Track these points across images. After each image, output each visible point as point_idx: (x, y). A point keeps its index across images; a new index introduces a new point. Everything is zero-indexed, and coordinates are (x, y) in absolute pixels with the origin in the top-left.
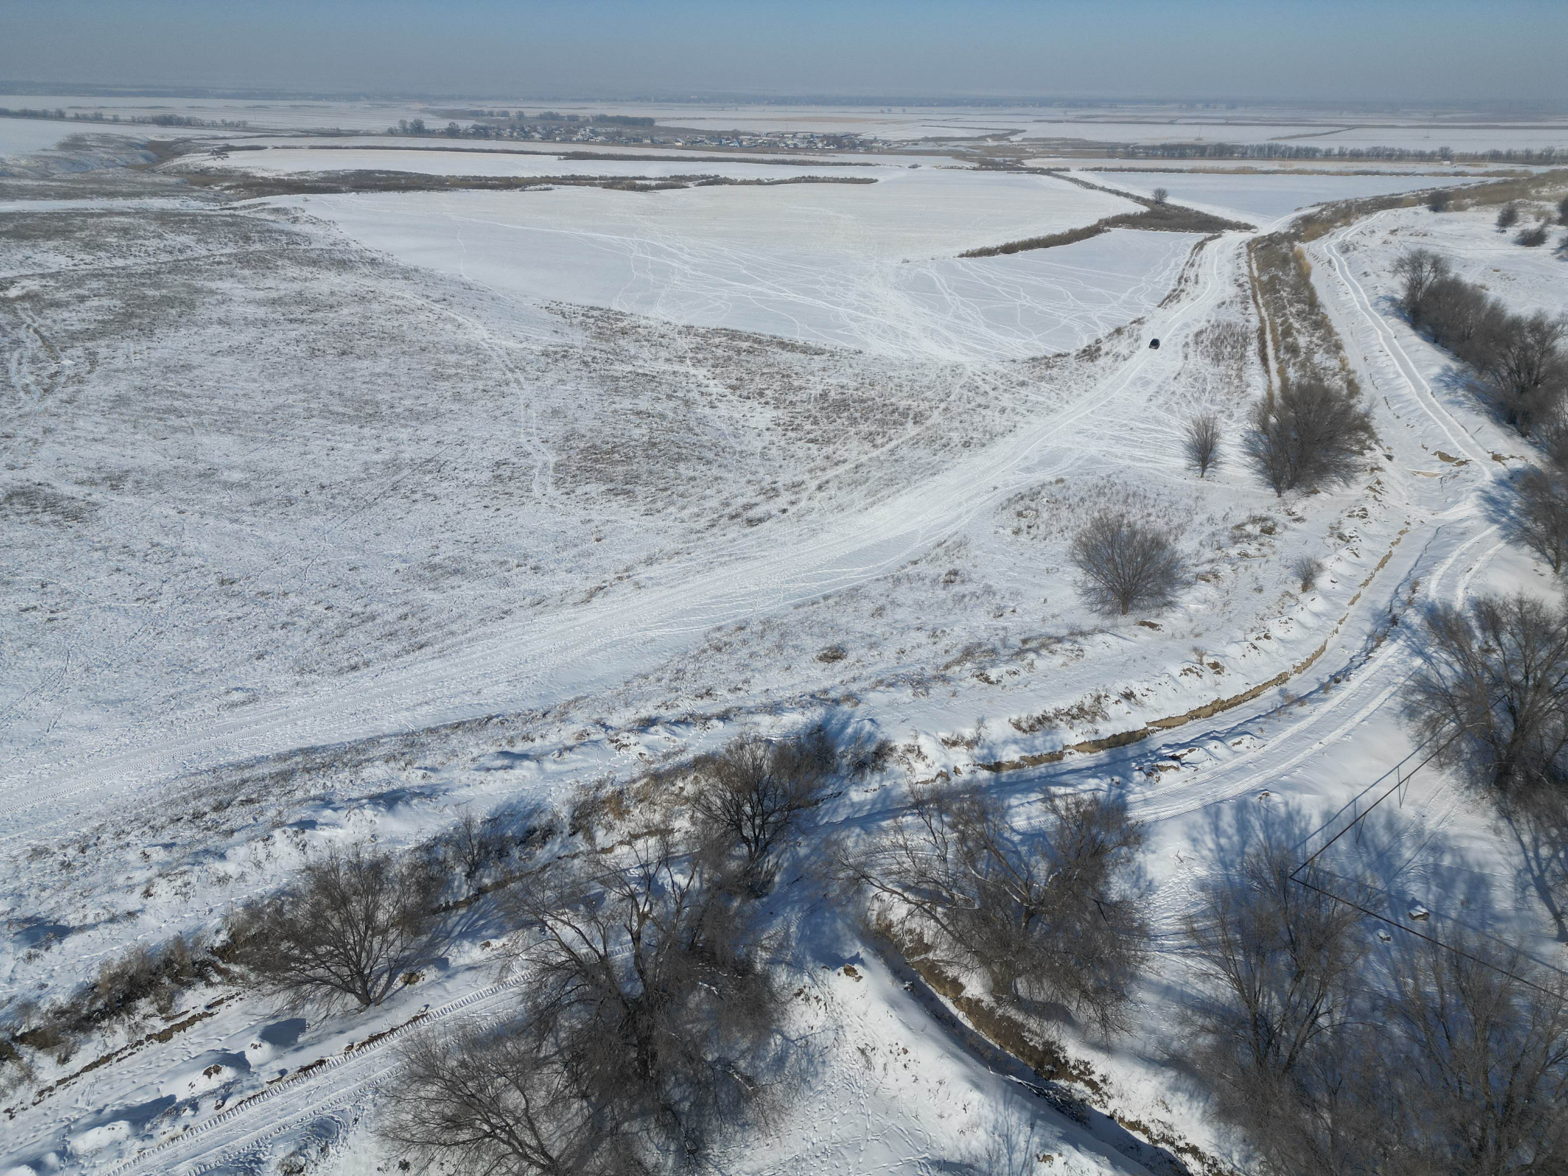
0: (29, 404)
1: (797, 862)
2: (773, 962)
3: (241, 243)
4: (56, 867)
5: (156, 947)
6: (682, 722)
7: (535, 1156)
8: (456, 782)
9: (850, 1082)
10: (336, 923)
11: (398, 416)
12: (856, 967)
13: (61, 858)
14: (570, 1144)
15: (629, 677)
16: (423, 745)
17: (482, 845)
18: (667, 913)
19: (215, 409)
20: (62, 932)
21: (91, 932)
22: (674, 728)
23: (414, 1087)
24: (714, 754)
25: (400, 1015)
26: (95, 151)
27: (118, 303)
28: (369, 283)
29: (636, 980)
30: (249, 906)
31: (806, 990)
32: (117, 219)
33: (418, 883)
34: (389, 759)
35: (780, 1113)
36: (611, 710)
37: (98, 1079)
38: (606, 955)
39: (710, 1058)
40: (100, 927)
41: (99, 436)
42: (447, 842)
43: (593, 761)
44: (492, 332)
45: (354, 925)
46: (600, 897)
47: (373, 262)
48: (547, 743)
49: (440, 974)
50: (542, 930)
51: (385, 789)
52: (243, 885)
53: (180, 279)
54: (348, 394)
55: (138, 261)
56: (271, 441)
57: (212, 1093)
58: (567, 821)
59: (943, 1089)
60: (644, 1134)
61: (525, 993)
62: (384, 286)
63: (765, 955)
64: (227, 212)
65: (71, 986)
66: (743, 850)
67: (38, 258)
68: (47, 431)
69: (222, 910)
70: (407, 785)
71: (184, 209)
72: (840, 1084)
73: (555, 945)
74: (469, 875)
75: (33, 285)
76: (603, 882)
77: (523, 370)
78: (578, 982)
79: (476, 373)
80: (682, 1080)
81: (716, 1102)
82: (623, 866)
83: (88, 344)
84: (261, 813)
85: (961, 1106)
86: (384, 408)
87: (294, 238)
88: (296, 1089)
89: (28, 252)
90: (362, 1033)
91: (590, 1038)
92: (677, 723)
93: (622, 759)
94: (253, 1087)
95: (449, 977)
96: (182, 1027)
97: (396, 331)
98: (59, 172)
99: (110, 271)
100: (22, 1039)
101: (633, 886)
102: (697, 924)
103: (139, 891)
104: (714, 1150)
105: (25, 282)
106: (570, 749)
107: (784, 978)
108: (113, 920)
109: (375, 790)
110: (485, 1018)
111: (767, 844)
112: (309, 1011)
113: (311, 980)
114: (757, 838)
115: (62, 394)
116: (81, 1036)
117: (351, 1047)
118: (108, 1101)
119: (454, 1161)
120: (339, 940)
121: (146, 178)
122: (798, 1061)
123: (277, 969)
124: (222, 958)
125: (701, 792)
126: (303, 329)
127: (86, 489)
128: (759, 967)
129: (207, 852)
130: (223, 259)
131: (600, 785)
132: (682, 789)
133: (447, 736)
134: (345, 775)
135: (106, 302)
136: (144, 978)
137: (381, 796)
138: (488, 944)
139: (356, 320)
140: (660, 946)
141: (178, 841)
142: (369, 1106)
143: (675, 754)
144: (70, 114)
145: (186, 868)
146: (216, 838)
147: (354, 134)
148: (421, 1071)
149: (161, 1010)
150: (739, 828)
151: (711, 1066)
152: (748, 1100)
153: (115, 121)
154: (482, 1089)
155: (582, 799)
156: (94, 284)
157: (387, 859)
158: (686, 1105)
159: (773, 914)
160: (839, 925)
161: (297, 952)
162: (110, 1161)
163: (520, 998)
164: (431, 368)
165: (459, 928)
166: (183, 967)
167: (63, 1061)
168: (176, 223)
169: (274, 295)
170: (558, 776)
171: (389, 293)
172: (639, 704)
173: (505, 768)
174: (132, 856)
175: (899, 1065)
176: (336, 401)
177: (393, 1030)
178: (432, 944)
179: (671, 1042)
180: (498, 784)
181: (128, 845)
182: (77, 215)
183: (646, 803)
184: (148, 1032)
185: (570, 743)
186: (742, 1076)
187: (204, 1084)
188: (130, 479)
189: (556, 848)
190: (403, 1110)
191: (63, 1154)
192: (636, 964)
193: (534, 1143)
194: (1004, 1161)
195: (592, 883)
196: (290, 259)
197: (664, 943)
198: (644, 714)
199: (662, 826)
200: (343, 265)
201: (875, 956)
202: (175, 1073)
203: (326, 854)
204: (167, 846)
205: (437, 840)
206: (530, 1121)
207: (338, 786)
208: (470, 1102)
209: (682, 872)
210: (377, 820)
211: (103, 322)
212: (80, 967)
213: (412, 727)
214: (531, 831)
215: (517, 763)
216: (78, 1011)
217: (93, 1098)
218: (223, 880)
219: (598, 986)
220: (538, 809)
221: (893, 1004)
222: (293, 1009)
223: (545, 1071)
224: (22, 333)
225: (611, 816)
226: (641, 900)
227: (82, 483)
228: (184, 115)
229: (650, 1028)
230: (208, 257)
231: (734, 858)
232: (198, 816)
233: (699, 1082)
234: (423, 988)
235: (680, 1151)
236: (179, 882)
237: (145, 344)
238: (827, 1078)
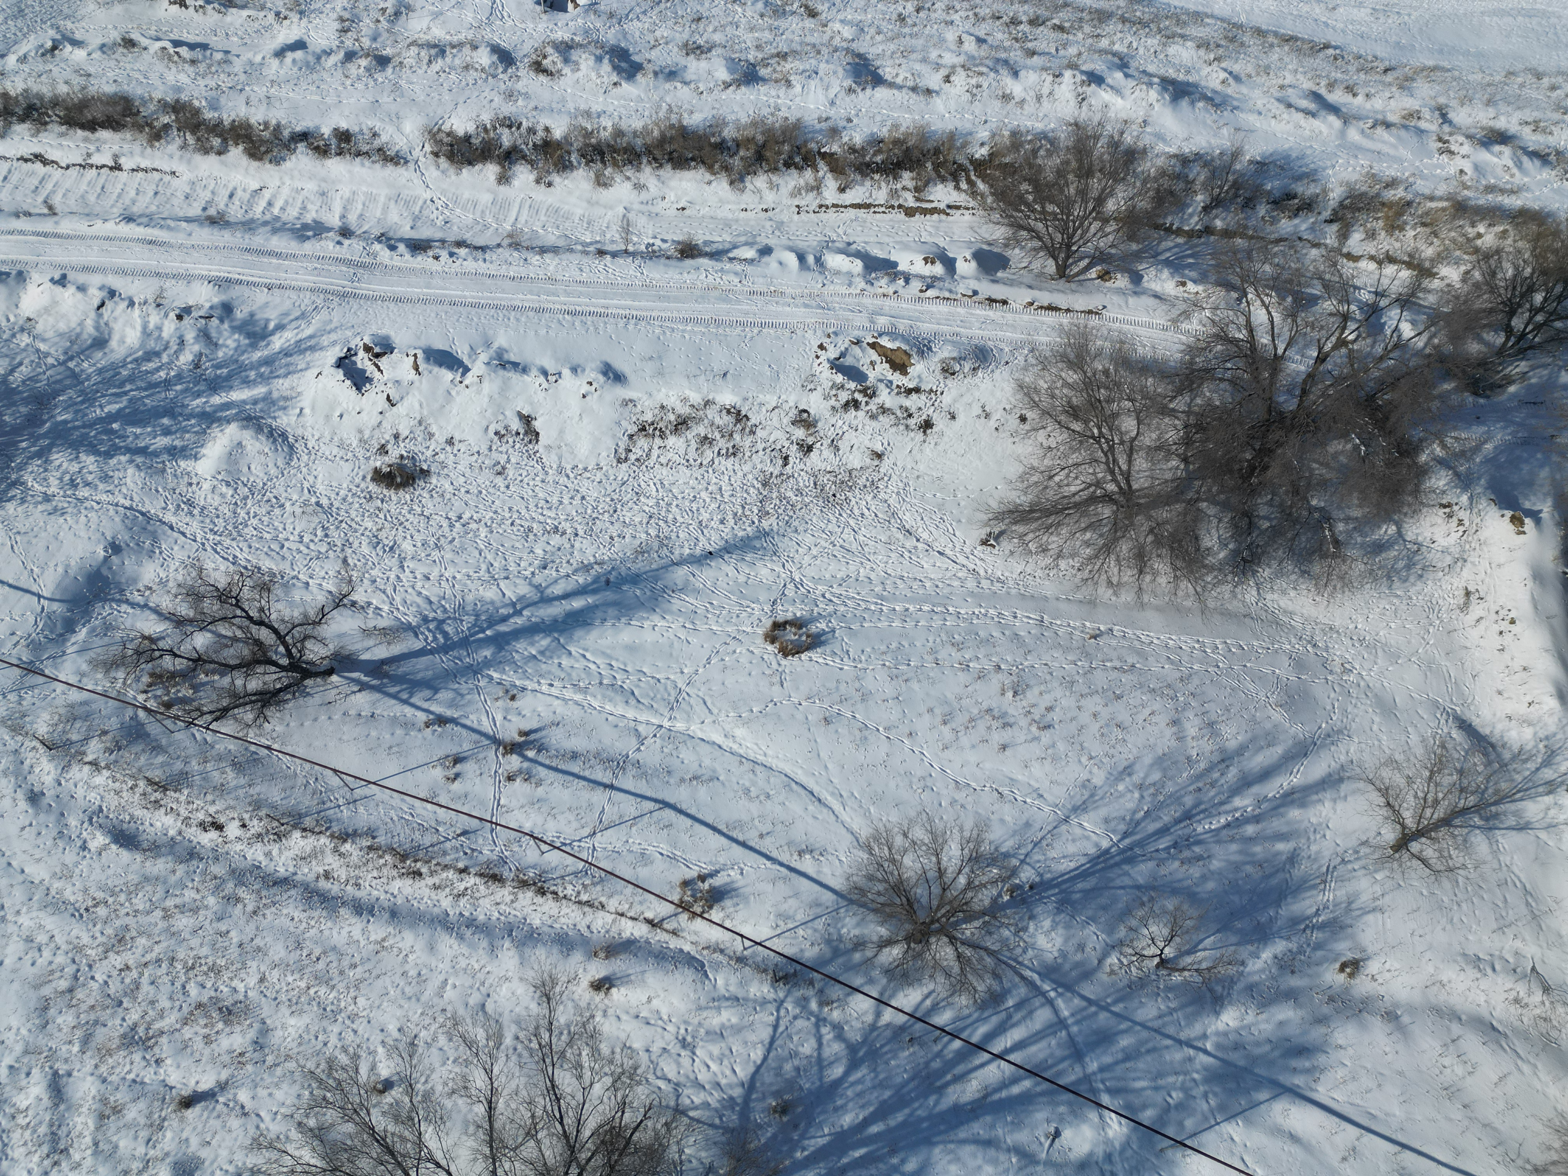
1: (1550, 385)
2: (1441, 462)
4: (894, 17)
5: (935, 132)
6: (1541, 157)
7: (1120, 478)
8: (1251, 103)
9: (1432, 607)
10: (1072, 191)
12: (1527, 521)
13: (900, 9)
14: (1151, 487)
15: (1519, 66)
16: (1242, 44)
17: (1236, 185)
18: (1369, 354)
20: (878, 80)
21: (895, 92)
22: (1525, 159)
23: (1060, 365)
24: (1549, 215)
25: (1081, 302)
29: (1294, 396)
30: (1015, 134)
31: (1456, 508)
33: (1158, 191)
34: (1203, 44)
35: (1345, 585)
36: (1466, 100)
37: (856, 219)
38: (1282, 357)
39: (1314, 502)
40: (904, 90)
42: (1206, 164)
43: (1404, 153)
45: (1085, 201)
46: (1313, 300)
48: (1368, 106)
49: (1130, 286)
50: (1239, 300)
51: (1181, 77)
52: (1019, 111)
57: (922, 277)
58: (1333, 204)
59: (1524, 675)
60: (1215, 521)
61: (1189, 346)
63: (1438, 451)
65: (867, 131)
66: (1499, 339)
69: (994, 126)
70: (1203, 83)
72: (1422, 603)
73: (1242, 320)
74: (1206, 209)
76: (1327, 286)
78: (1241, 365)
80: (1276, 503)
81: (1293, 539)
82: (1358, 282)
84: (1065, 46)
85: (1529, 699)
88: (978, 312)
90: (1045, 298)
91: (1220, 418)
92: (1534, 155)
93: (1436, 166)
94: (951, 291)
95: (1135, 293)
96: (925, 212)
100: (823, 156)
101: (1353, 307)
102: (1392, 381)
103: (943, 72)
104: (1265, 573)
106: (1388, 125)
107: (1442, 483)
108: (914, 89)
109: (1171, 73)
110: (1144, 346)
111: (1531, 347)
112: (1016, 255)
113: (1030, 230)
114: (1523, 335)
116: (859, 177)
117: (1031, 304)
118: (857, 240)
119: (1059, 439)
120: (1066, 207)
122: (1396, 559)
123: (1010, 204)
124: (975, 170)
125: (1498, 252)
128: (1423, 458)
129: (1006, 62)
131: (1392, 184)
132: (1479, 236)
133: (1272, 46)
134: (1153, 42)
136: (916, 154)
137: (1173, 82)
138: (1184, 284)
140: (1338, 380)
141: (990, 39)
142: (1021, 359)
143: (1502, 191)
145: (984, 69)
146: (1019, 53)
148: (1072, 356)
149: (917, 189)
150: (1512, 313)
151: (1311, 510)
152: (1324, 556)
154: (1109, 401)
155: (1364, 189)
157: (1144, 151)
158: (1266, 524)
159: (1478, 420)
160: (1544, 473)
161: (1031, 198)
162: (842, 284)
163: (1183, 347)
165: (1168, 255)
166: (946, 161)
167: (842, 190)
170: (1356, 150)
172: (1503, 107)
173: (1307, 112)
174: (951, 36)
175: (1496, 628)
177: (1068, 310)
178: (1137, 256)
179: (1287, 467)
180: (1290, 127)
181: (952, 22)
183: (1428, 230)
184: (901, 201)
185: (1392, 118)
186: (1333, 536)
187: (920, 268)
189: (1304, 227)
190: (1043, 377)
191: (818, 260)
192: (1305, 382)
193: (1124, 467)
194: (1532, 766)
195: (1316, 282)
197: (1345, 379)
198: (1501, 124)
199: (1427, 264)
201: (1558, 524)
202: (906, 247)
203: (1096, 118)
204: (980, 41)
205: (1198, 157)
206: (1131, 449)
207: (1141, 51)
208: (1094, 404)
209: (1413, 323)
210: (1157, 107)
212: (878, 118)
213: (1243, 19)
214: (1290, 196)
215: (1323, 113)
216: (864, 156)
217: (849, 231)
218: (1006, 98)
219: (1256, 379)
220: (1311, 176)
221: (1538, 576)
222: (1006, 246)
223: (1166, 420)
225: (1381, 223)
226: (1352, 326)
229: (1279, 444)
231: (1481, 340)
232: (1015, 22)
233: (1290, 514)
234: (1109, 289)
235: (1236, 553)
236: (973, 81)
238: (1413, 591)
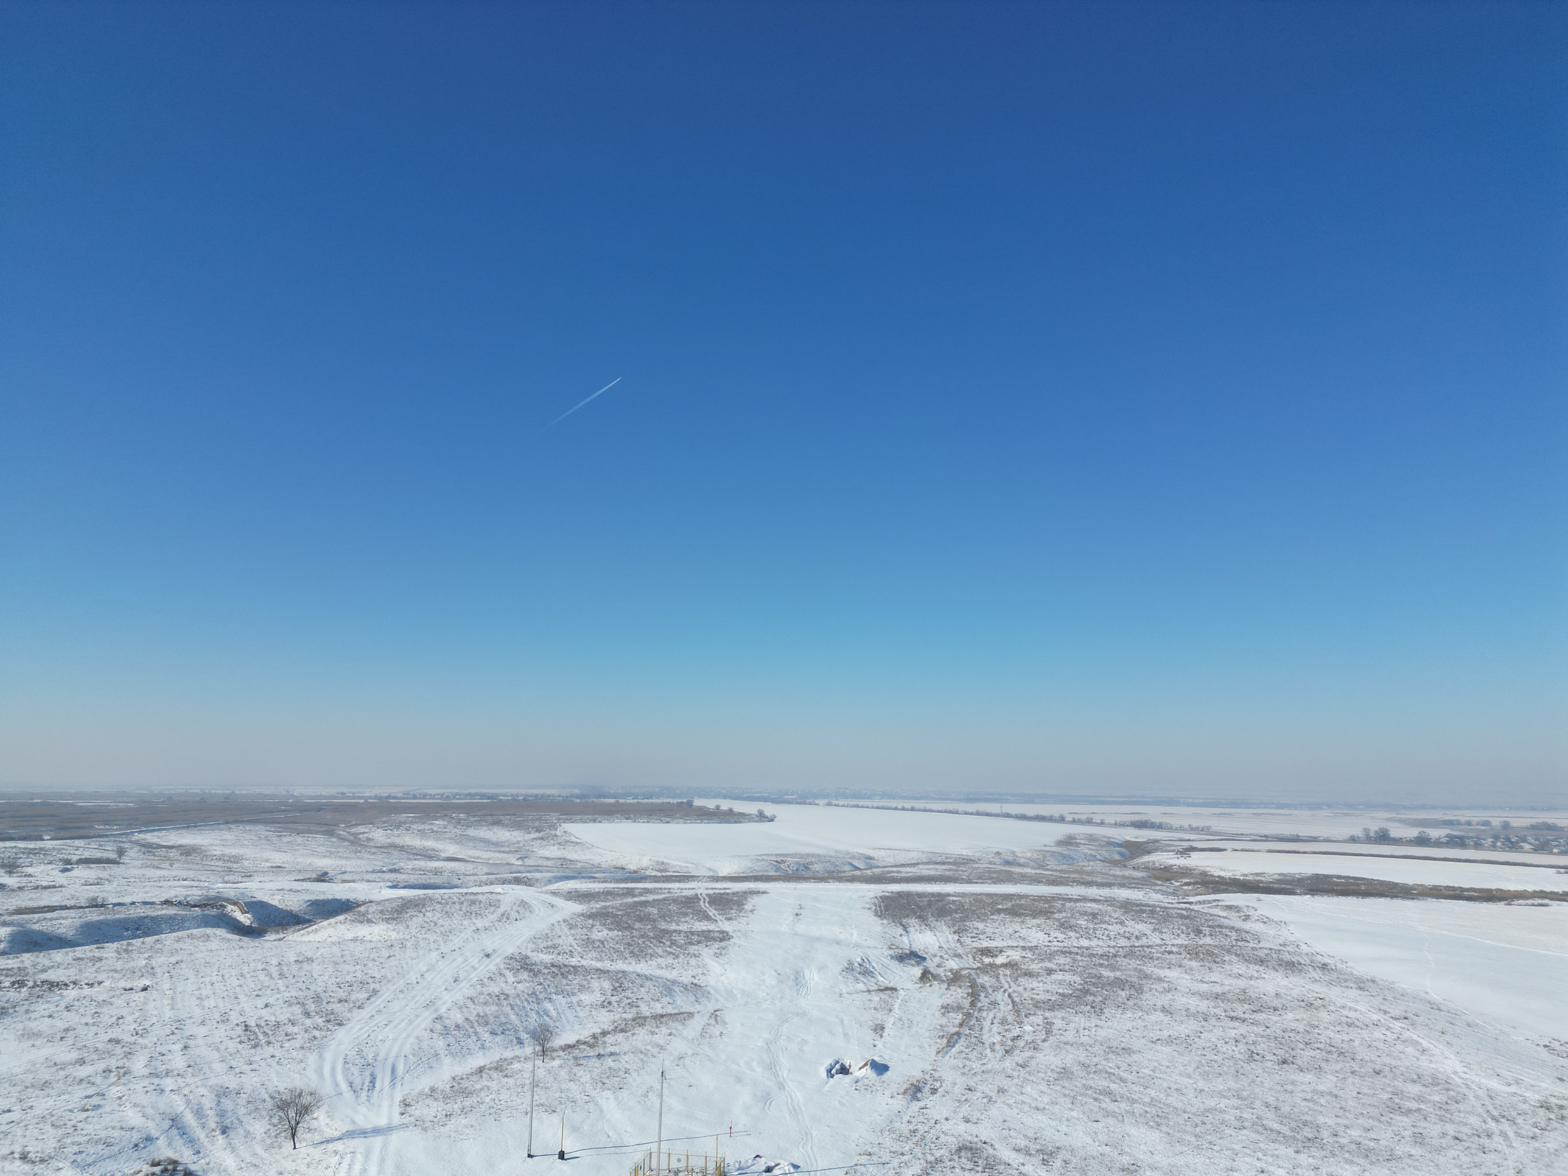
0: (993, 1061)
3: (1192, 935)
11: (1342, 1147)
19: (1148, 1100)
26: (1082, 847)
27: (1078, 979)
28: (1320, 989)
32: (1089, 905)
41: (1041, 1106)
44: (1468, 1066)
47: (1324, 967)
53: (1134, 963)
54: (1286, 1109)
55: (1101, 943)
56: (1198, 1147)
62: (1335, 994)
64: (1183, 906)
67: (1024, 932)
68: (1001, 1091)
71: (1146, 900)
75: (1015, 955)
77: (1512, 1121)
79: (1444, 1113)
83: (1048, 1014)
86: (1325, 1134)
87: (1244, 935)
89: (1017, 927)
97: (1345, 1046)
98: (1052, 864)
99: (1076, 950)
105: (1010, 952)
115: (1019, 1057)
121: (1118, 871)
126: (1243, 1029)
127: (1021, 1158)
130: (1174, 949)
135: (1068, 977)
139: (1301, 1028)
144: (1069, 818)
147: (1314, 840)
153: (1102, 823)
156: (1061, 960)
164: (1386, 1096)
168: (1137, 912)
169: (1218, 989)
171: (1340, 1002)
176: (1271, 1115)
182: (1059, 899)
188: (1061, 1156)
196: (1236, 955)
200: (1291, 966)
211: (1063, 995)
224: (999, 996)
227: (1018, 1150)
228: (1157, 820)
230: (1160, 946)
237: (1094, 1021)
